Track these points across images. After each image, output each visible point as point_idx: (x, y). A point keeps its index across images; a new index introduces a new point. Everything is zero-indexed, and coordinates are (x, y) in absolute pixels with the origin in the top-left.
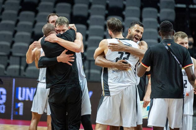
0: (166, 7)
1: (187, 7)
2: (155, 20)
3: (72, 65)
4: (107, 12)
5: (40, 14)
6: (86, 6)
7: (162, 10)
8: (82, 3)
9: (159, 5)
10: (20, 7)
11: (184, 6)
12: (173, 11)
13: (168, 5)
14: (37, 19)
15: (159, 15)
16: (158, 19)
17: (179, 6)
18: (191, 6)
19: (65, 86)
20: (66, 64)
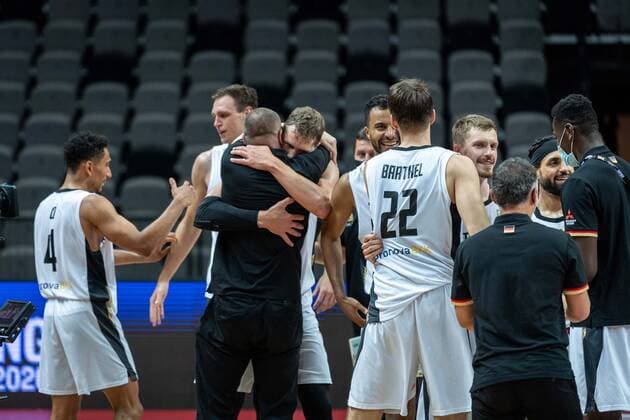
0: (519, 46)
1: (581, 43)
2: (487, 86)
3: (292, 245)
4: (342, 71)
5: (145, 88)
6: (279, 56)
7: (508, 56)
8: (267, 48)
9: (496, 40)
10: (83, 72)
11: (571, 39)
12: (539, 56)
13: (523, 39)
14: (135, 103)
15: (497, 70)
16: (497, 82)
17: (557, 39)
18: (593, 39)
19: (263, 300)
20: (279, 238)
